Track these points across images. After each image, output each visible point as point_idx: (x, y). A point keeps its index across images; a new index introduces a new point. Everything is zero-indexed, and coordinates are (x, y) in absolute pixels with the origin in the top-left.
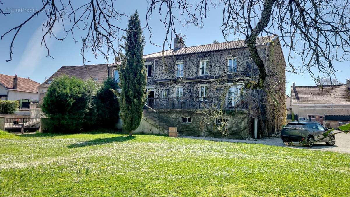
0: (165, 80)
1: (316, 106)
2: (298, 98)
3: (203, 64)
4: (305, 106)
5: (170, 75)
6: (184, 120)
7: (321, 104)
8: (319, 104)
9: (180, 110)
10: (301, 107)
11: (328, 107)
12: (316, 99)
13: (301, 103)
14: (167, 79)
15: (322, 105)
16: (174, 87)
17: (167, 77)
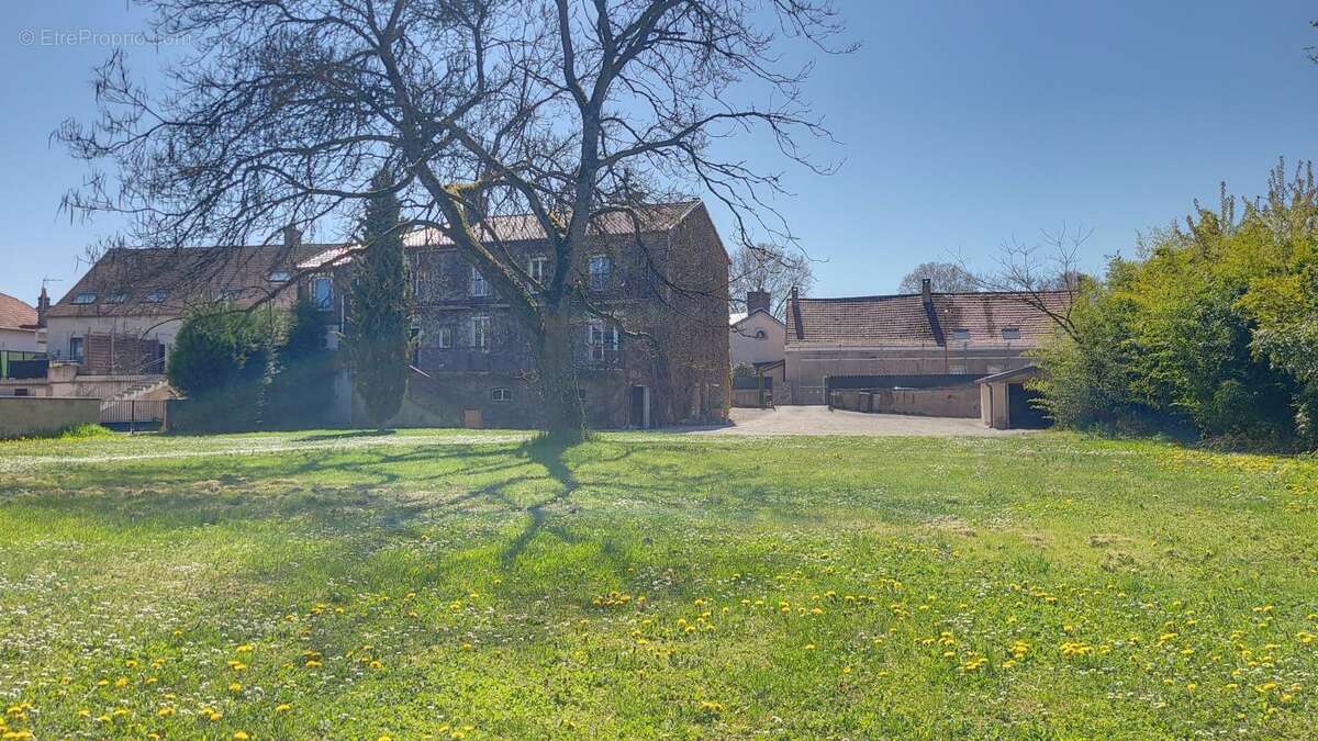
0: (446, 303)
1: (845, 353)
2: (800, 336)
3: (536, 266)
4: (819, 354)
5: (457, 291)
6: (497, 395)
7: (854, 349)
8: (849, 349)
9: (486, 373)
10: (807, 355)
11: (871, 355)
12: (846, 336)
13: (806, 346)
14: (453, 299)
15: (857, 349)
16: (468, 320)
17: (451, 296)
